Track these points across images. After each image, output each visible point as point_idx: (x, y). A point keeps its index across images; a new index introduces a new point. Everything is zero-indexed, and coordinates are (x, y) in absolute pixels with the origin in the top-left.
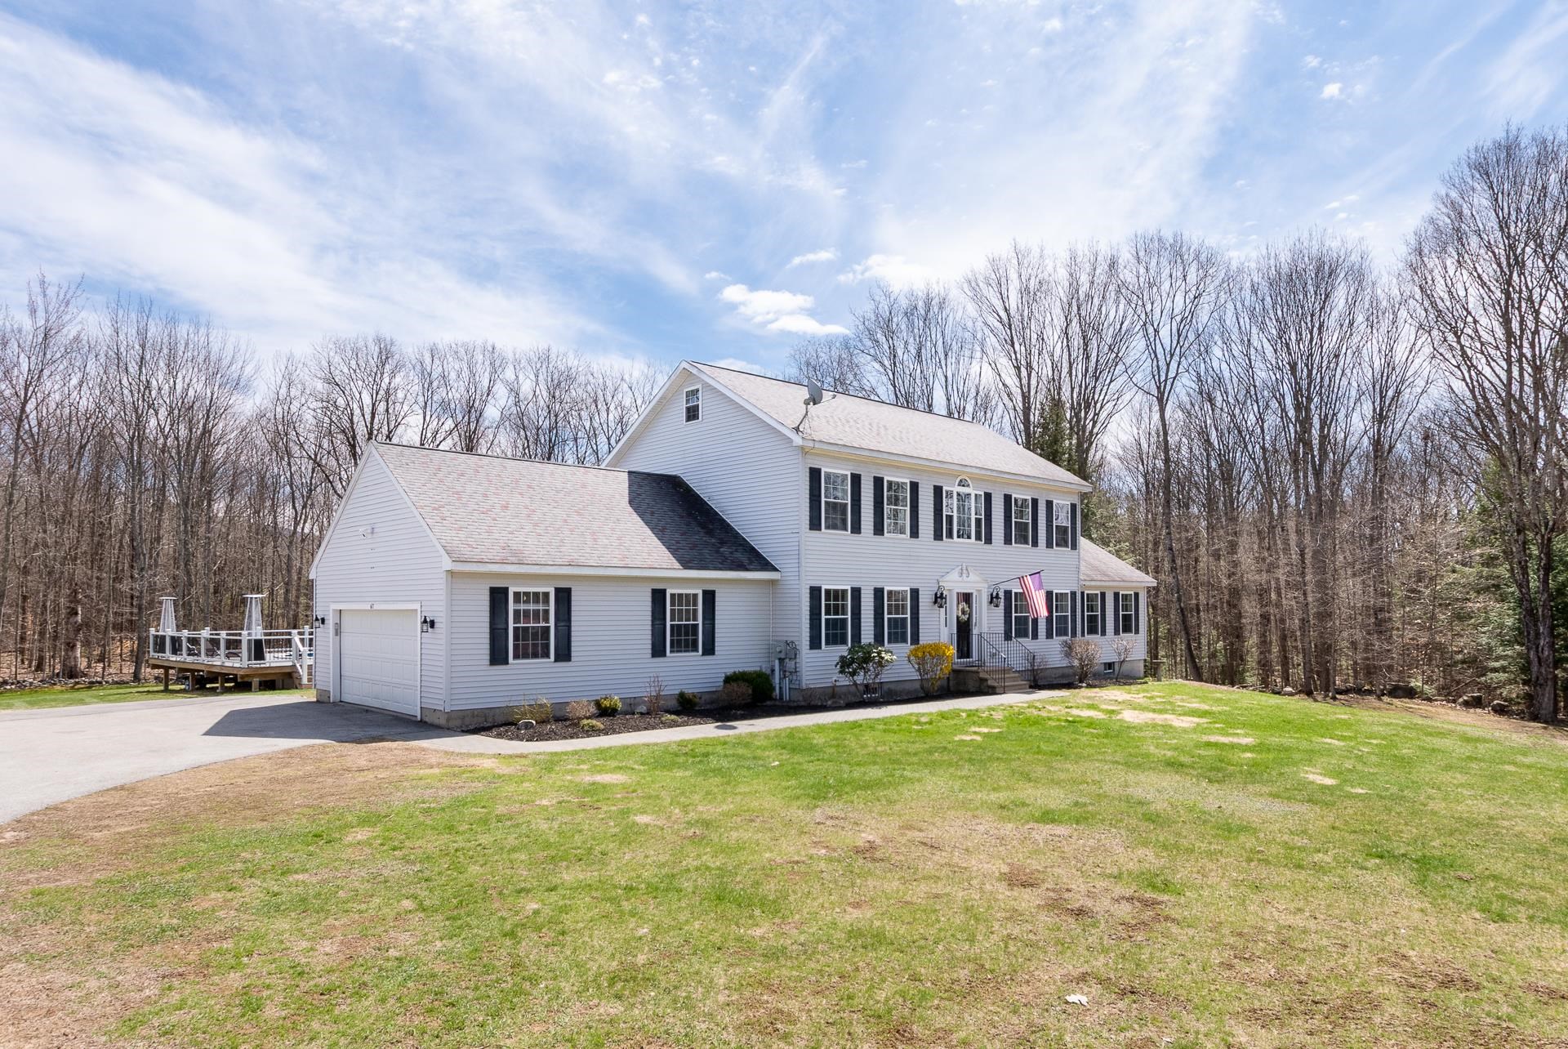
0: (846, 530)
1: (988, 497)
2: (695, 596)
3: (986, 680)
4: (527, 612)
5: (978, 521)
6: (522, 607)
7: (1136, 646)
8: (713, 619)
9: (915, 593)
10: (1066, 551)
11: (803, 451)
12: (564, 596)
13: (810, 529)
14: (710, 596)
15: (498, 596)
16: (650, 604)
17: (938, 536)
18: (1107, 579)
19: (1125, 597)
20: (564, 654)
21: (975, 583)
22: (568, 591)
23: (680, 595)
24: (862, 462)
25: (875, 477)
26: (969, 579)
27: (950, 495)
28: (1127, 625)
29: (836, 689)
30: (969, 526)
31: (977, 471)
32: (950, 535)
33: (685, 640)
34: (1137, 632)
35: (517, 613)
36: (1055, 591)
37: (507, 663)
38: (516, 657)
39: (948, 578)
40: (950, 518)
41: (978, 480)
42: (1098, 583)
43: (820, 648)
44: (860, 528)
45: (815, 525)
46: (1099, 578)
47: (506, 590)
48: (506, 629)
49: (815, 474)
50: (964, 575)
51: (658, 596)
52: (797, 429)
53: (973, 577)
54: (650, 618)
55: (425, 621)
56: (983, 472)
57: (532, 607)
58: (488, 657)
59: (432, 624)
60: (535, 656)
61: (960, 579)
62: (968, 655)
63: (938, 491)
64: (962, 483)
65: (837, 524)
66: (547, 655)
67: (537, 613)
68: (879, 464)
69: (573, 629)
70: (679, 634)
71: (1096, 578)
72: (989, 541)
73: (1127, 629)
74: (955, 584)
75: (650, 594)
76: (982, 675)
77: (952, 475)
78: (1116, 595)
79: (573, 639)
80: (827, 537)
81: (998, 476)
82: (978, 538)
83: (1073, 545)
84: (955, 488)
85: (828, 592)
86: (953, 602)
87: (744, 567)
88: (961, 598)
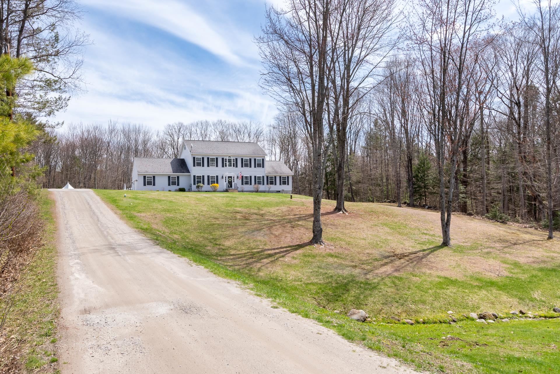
0: (201, 166)
1: (236, 159)
2: (176, 177)
5: (234, 164)
7: (288, 188)
8: (179, 180)
9: (217, 177)
10: (261, 168)
11: (192, 154)
12: (154, 177)
14: (178, 177)
15: (145, 177)
17: (223, 166)
18: (276, 173)
20: (154, 185)
21: (233, 175)
23: (173, 177)
24: (204, 155)
25: (208, 158)
26: (231, 174)
28: (284, 183)
29: (196, 191)
30: (231, 164)
31: (233, 155)
32: (226, 166)
34: (288, 184)
35: (147, 179)
36: (257, 176)
38: (147, 185)
40: (226, 163)
42: (274, 174)
44: (204, 166)
45: (194, 166)
48: (146, 181)
49: (194, 158)
51: (169, 177)
52: (191, 151)
54: (168, 180)
58: (143, 185)
59: (137, 181)
60: (150, 185)
61: (229, 174)
62: (231, 186)
63: (223, 159)
64: (229, 157)
65: (199, 166)
66: (152, 185)
67: (150, 179)
68: (208, 155)
69: (156, 181)
70: (173, 183)
71: (272, 173)
72: (237, 167)
74: (227, 175)
76: (228, 190)
77: (227, 156)
78: (280, 177)
79: (155, 183)
80: (197, 168)
81: (239, 156)
82: (234, 166)
83: (263, 167)
84: (227, 158)
85: (197, 176)
86: (227, 178)
87: (184, 173)
88: (229, 177)
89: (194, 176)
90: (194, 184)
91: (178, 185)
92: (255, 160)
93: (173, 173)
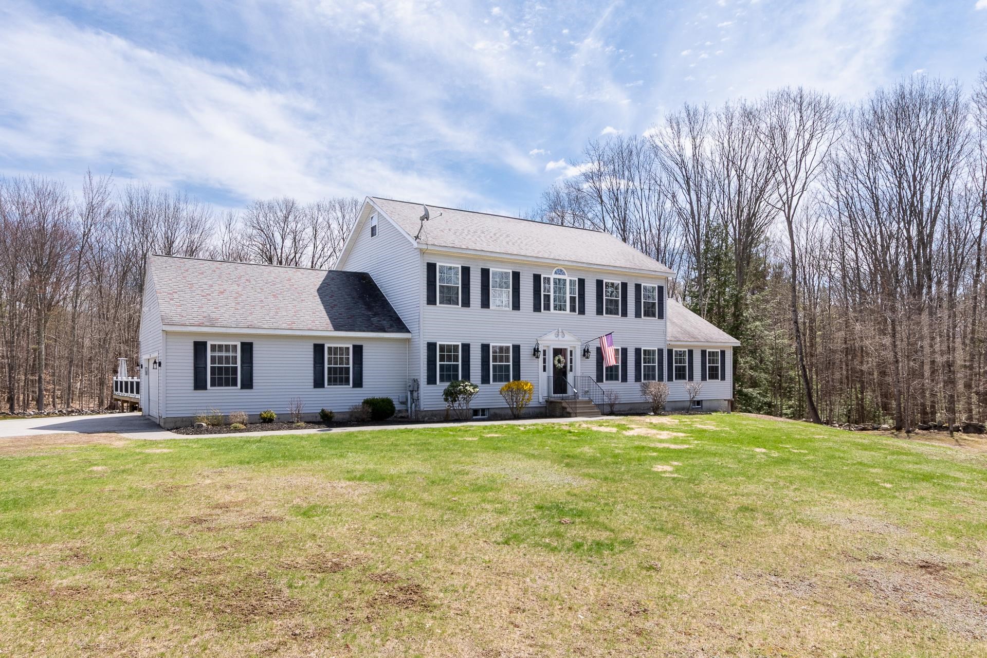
0: (458, 304)
1: (582, 282)
2: (348, 348)
3: (566, 408)
4: (220, 358)
5: (573, 299)
6: (217, 354)
7: (722, 389)
8: (361, 364)
9: (517, 348)
10: (655, 320)
11: (422, 252)
12: (247, 348)
13: (428, 304)
14: (358, 350)
15: (200, 348)
16: (312, 353)
17: (537, 308)
18: (693, 340)
19: (712, 354)
20: (248, 384)
21: (568, 342)
22: (251, 344)
23: (336, 348)
24: (471, 259)
25: (482, 269)
26: (564, 339)
27: (547, 280)
28: (713, 374)
29: (449, 412)
30: (565, 302)
31: (570, 264)
32: (547, 308)
33: (339, 377)
34: (723, 378)
35: (213, 358)
36: (643, 349)
37: (206, 389)
38: (213, 385)
39: (546, 338)
40: (547, 297)
41: (571, 269)
42: (688, 343)
43: (436, 384)
44: (469, 303)
45: (431, 300)
46: (686, 339)
47: (205, 344)
48: (205, 368)
49: (431, 268)
50: (560, 336)
51: (319, 349)
52: (417, 237)
53: (568, 337)
54: (312, 362)
55: (155, 362)
56: (575, 264)
57: (224, 354)
58: (193, 385)
59: (160, 364)
60: (227, 385)
61: (557, 339)
62: (564, 391)
63: (537, 278)
64: (560, 272)
65: (449, 300)
66: (236, 385)
67: (227, 358)
68: (484, 260)
69: (254, 368)
70: (335, 373)
71: (682, 339)
72: (582, 311)
73: (713, 376)
74: (550, 342)
75: (312, 347)
76: (564, 405)
77: (550, 267)
78: (703, 353)
79: (254, 375)
80: (440, 309)
81: (589, 267)
82: (573, 309)
83: (661, 316)
84: (553, 276)
85: (442, 347)
86: (550, 354)
87: (383, 330)
88: (557, 352)
89: (431, 347)
90: (431, 380)
91: (358, 383)
92: (638, 287)
93: (337, 328)
